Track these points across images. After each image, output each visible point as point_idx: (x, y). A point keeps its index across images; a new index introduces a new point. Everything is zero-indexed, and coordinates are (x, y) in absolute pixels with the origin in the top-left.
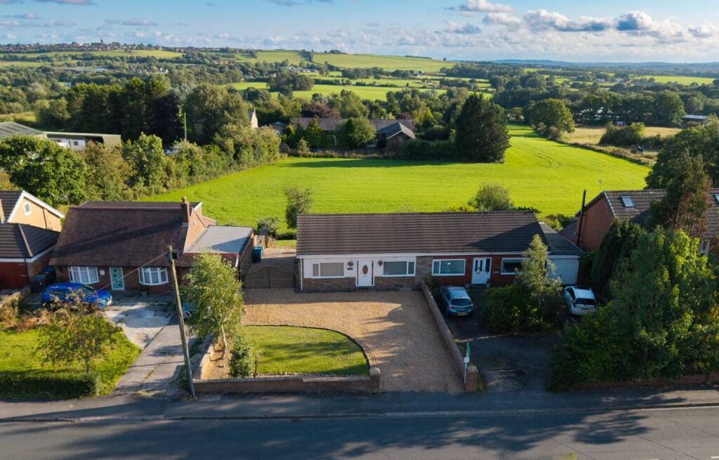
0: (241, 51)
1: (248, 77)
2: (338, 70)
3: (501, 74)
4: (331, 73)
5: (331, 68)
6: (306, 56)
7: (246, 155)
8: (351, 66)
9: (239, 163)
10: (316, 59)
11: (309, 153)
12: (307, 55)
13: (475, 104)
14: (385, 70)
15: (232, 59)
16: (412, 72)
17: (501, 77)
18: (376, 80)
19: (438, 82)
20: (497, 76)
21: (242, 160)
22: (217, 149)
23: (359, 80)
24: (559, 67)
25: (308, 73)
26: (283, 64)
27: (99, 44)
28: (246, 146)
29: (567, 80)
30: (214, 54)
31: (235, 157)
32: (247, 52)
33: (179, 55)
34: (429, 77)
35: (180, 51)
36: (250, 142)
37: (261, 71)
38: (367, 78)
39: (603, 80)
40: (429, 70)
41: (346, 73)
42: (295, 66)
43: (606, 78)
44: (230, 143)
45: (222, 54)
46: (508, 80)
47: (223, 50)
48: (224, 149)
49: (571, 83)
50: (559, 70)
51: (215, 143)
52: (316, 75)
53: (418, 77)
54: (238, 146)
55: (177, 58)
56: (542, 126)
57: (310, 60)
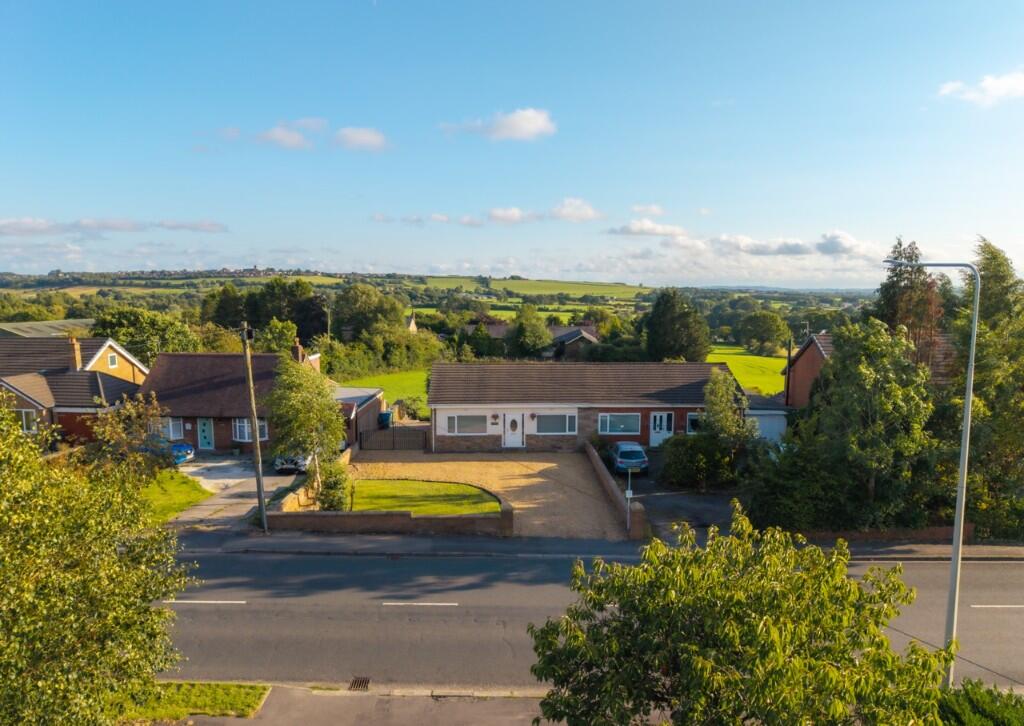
0: (409, 277)
1: (415, 303)
2: (518, 296)
3: (705, 298)
4: (510, 300)
5: (510, 294)
6: (483, 283)
7: (397, 356)
8: (534, 293)
9: (389, 365)
10: (493, 286)
11: (474, 359)
12: (483, 281)
13: (668, 301)
14: (572, 296)
15: (398, 285)
16: (602, 298)
17: (706, 301)
18: (561, 306)
19: (633, 309)
20: (702, 300)
21: (392, 361)
22: (363, 346)
23: (542, 306)
24: (776, 292)
25: (484, 299)
26: (457, 290)
27: (252, 270)
28: (399, 346)
29: (785, 305)
30: (379, 280)
31: (385, 358)
32: (416, 277)
33: (340, 281)
34: (623, 303)
35: (340, 277)
36: (404, 343)
37: (431, 297)
38: (551, 304)
39: (828, 305)
40: (622, 296)
41: (526, 299)
42: (470, 293)
43: (831, 302)
44: (379, 341)
45: (388, 280)
46: (714, 304)
47: (389, 276)
48: (371, 347)
49: (790, 308)
50: (776, 295)
51: (361, 340)
52: (494, 300)
53: (610, 302)
54: (388, 346)
55: (337, 284)
56: (755, 343)
57: (487, 286)
